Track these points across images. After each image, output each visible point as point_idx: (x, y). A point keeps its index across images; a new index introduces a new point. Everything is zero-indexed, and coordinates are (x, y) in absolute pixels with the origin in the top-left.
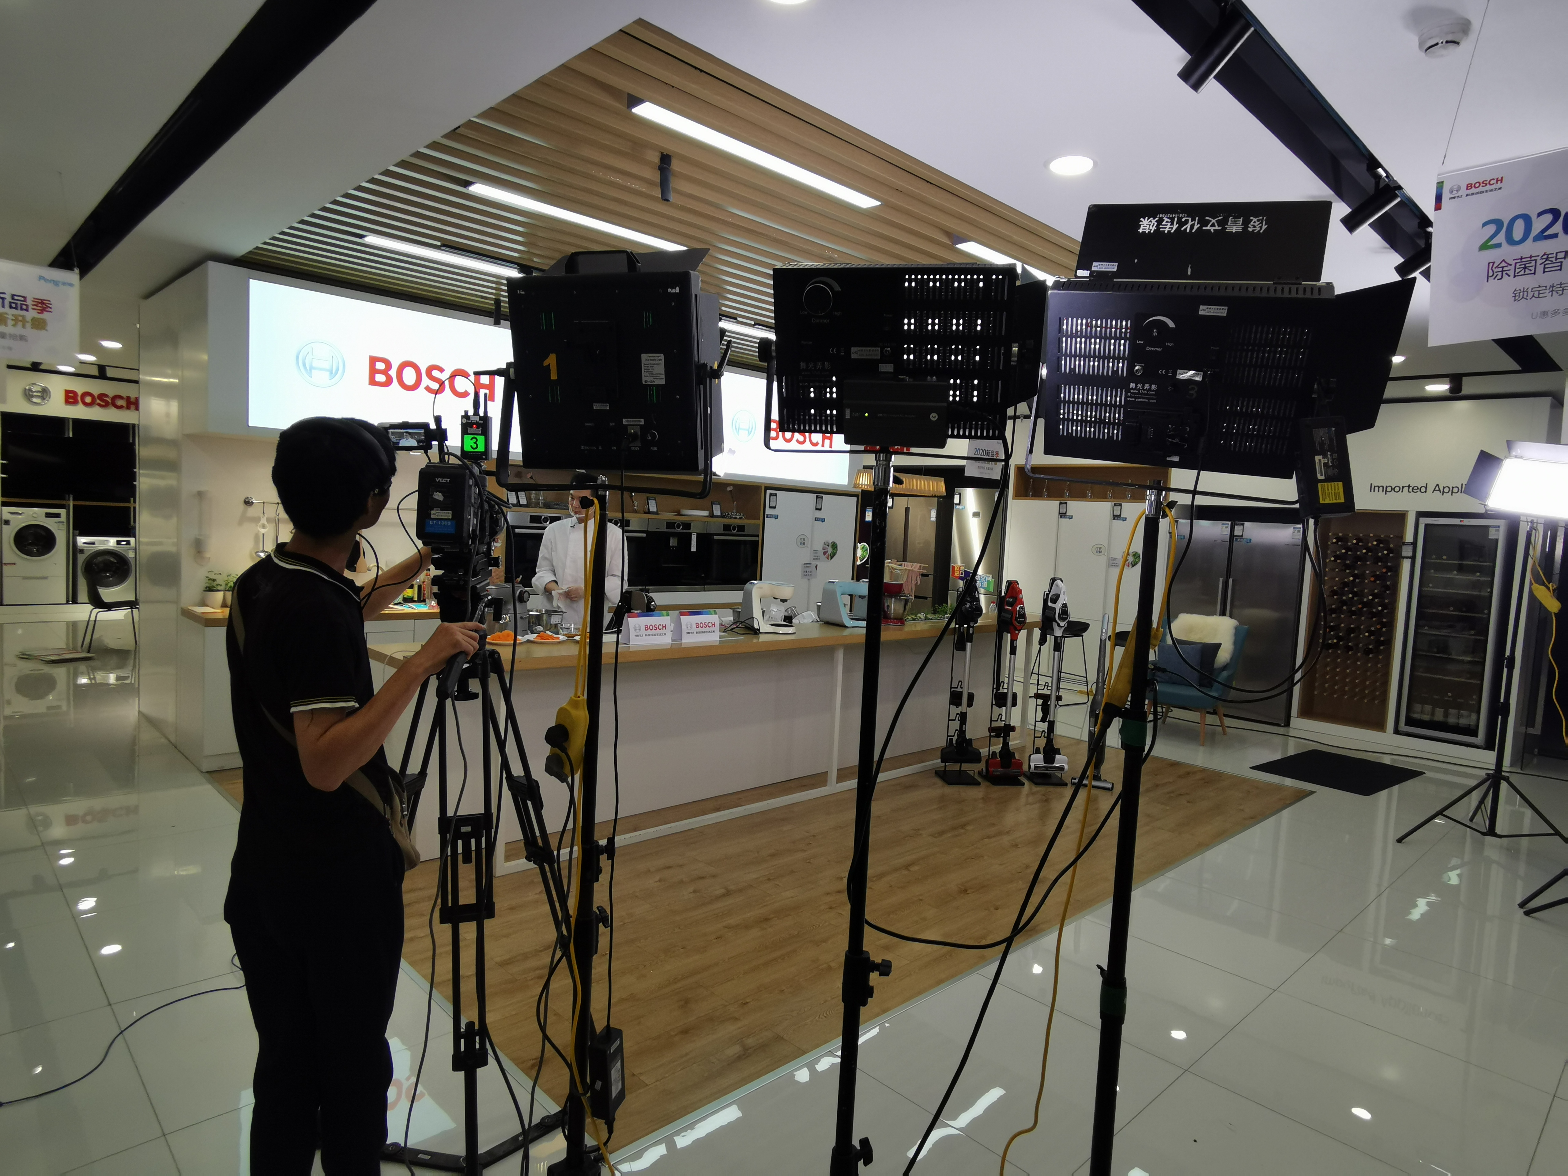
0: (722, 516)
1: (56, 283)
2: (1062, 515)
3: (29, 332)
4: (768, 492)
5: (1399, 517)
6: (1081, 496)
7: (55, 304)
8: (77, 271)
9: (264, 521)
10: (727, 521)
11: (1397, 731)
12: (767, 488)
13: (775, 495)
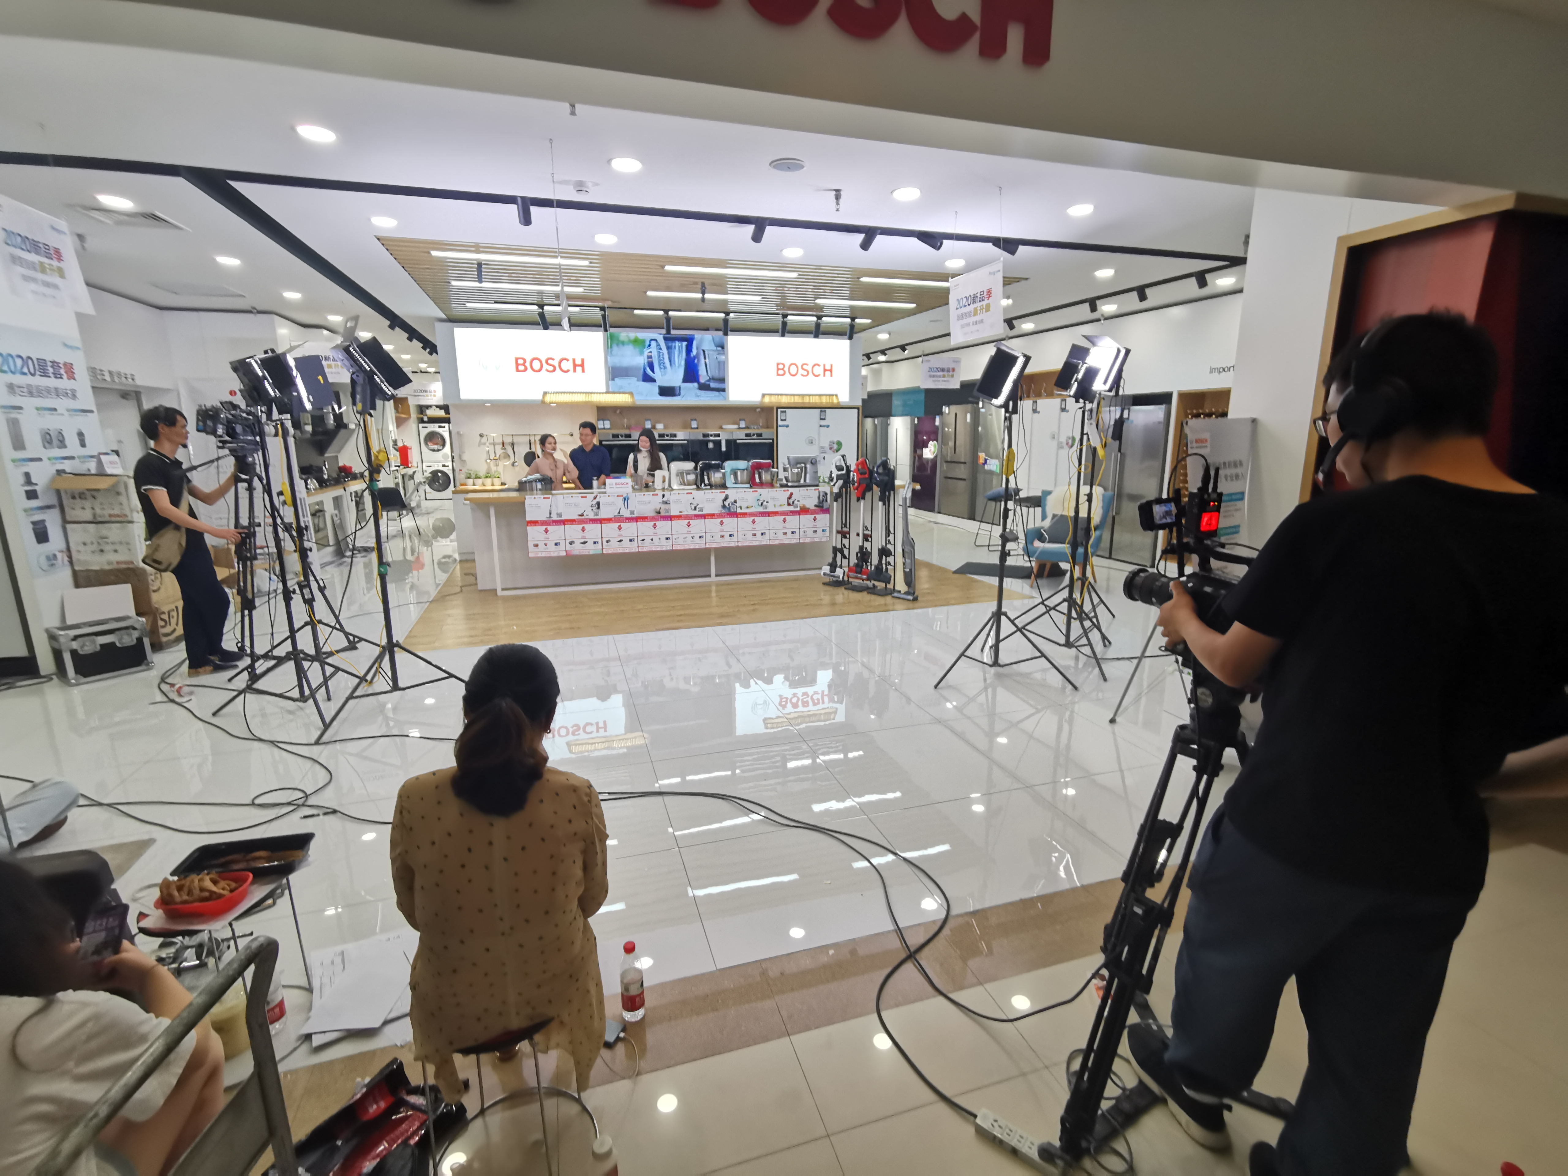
0: (746, 428)
2: (1035, 411)
4: (779, 410)
10: (748, 431)
12: (778, 408)
13: (785, 412)
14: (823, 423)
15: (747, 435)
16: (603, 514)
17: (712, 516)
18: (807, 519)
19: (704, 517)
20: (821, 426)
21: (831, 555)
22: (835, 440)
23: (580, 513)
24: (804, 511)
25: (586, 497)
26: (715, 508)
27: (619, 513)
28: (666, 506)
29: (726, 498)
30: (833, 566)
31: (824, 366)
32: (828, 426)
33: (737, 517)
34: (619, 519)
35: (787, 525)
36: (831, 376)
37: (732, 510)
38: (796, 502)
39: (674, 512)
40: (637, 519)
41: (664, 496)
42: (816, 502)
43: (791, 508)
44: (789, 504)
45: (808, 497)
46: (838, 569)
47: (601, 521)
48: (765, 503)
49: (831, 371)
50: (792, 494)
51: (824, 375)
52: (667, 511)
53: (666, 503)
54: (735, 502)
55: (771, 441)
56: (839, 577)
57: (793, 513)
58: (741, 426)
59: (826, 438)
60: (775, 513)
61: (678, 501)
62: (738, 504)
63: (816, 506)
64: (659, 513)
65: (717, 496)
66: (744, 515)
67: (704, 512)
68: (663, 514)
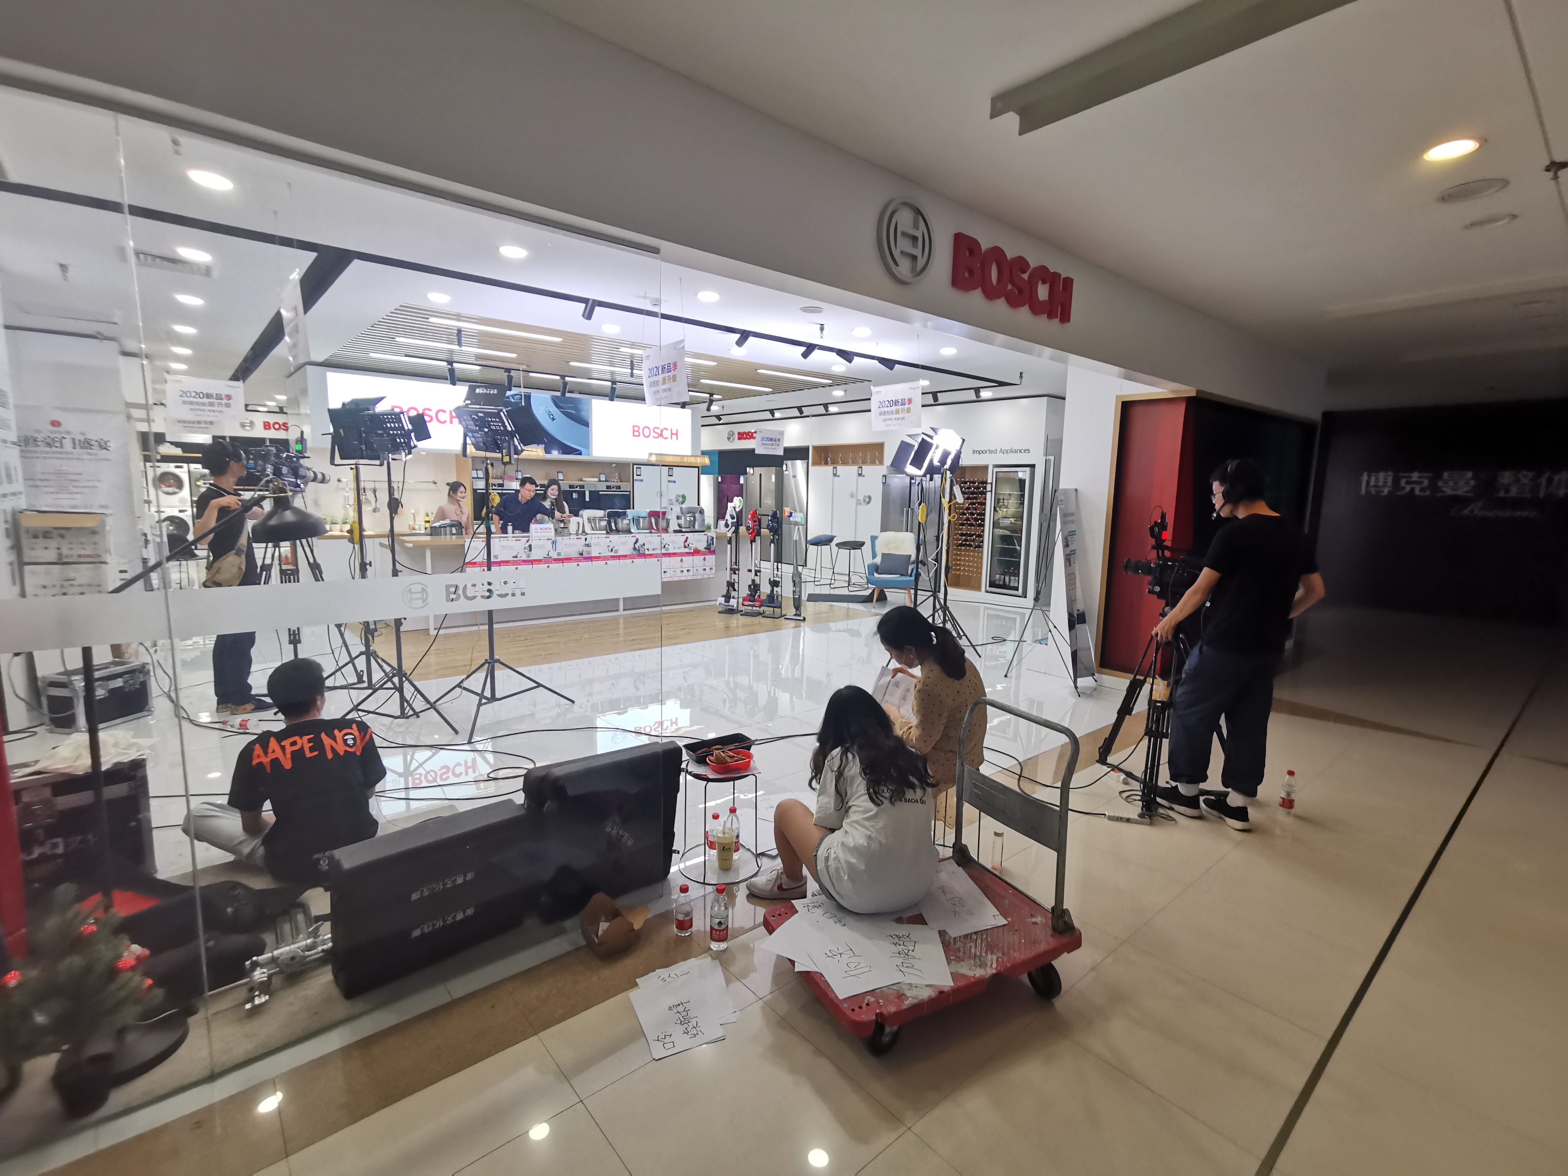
0: (606, 481)
1: (233, 387)
2: (835, 475)
3: (224, 409)
4: (635, 466)
5: (986, 468)
6: (845, 463)
7: (233, 397)
8: (242, 381)
9: (347, 489)
10: (609, 484)
11: (987, 592)
12: (634, 464)
13: (640, 468)
14: (671, 478)
15: (608, 487)
16: (534, 556)
17: (625, 557)
18: (698, 559)
19: (619, 557)
20: (669, 481)
21: (726, 588)
22: (681, 494)
23: (514, 556)
24: (697, 552)
25: (520, 540)
26: (627, 550)
27: (548, 555)
28: (588, 549)
29: (637, 541)
30: (728, 597)
31: (671, 430)
32: (675, 482)
33: (645, 558)
34: (548, 560)
35: (683, 564)
36: (677, 439)
37: (641, 552)
38: (690, 545)
39: (594, 554)
40: (563, 560)
41: (586, 539)
42: (705, 545)
43: (687, 550)
44: (685, 547)
45: (698, 541)
46: (731, 600)
47: (532, 562)
48: (667, 546)
49: (676, 434)
50: (687, 538)
51: (671, 438)
52: (589, 553)
53: (588, 545)
54: (644, 545)
55: (629, 493)
56: (733, 606)
57: (688, 554)
58: (601, 479)
59: (673, 492)
60: (675, 554)
61: (598, 544)
62: (646, 547)
63: (706, 548)
64: (582, 554)
65: (629, 540)
66: (651, 555)
67: (619, 554)
68: (585, 555)
